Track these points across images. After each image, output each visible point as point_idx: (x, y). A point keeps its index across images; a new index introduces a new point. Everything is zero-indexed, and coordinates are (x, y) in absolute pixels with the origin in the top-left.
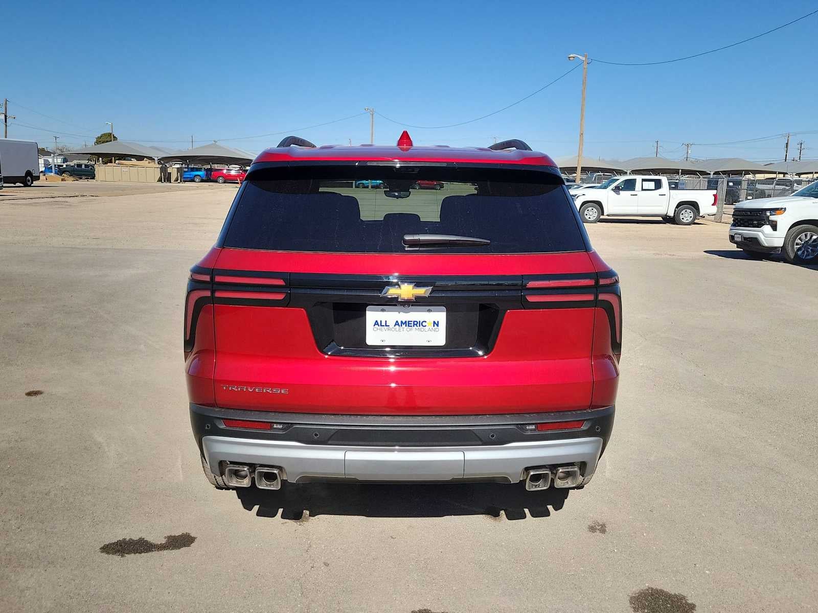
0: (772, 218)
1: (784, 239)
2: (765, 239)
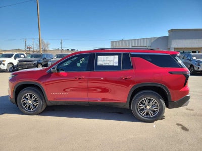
0: (3, 63)
1: (7, 67)
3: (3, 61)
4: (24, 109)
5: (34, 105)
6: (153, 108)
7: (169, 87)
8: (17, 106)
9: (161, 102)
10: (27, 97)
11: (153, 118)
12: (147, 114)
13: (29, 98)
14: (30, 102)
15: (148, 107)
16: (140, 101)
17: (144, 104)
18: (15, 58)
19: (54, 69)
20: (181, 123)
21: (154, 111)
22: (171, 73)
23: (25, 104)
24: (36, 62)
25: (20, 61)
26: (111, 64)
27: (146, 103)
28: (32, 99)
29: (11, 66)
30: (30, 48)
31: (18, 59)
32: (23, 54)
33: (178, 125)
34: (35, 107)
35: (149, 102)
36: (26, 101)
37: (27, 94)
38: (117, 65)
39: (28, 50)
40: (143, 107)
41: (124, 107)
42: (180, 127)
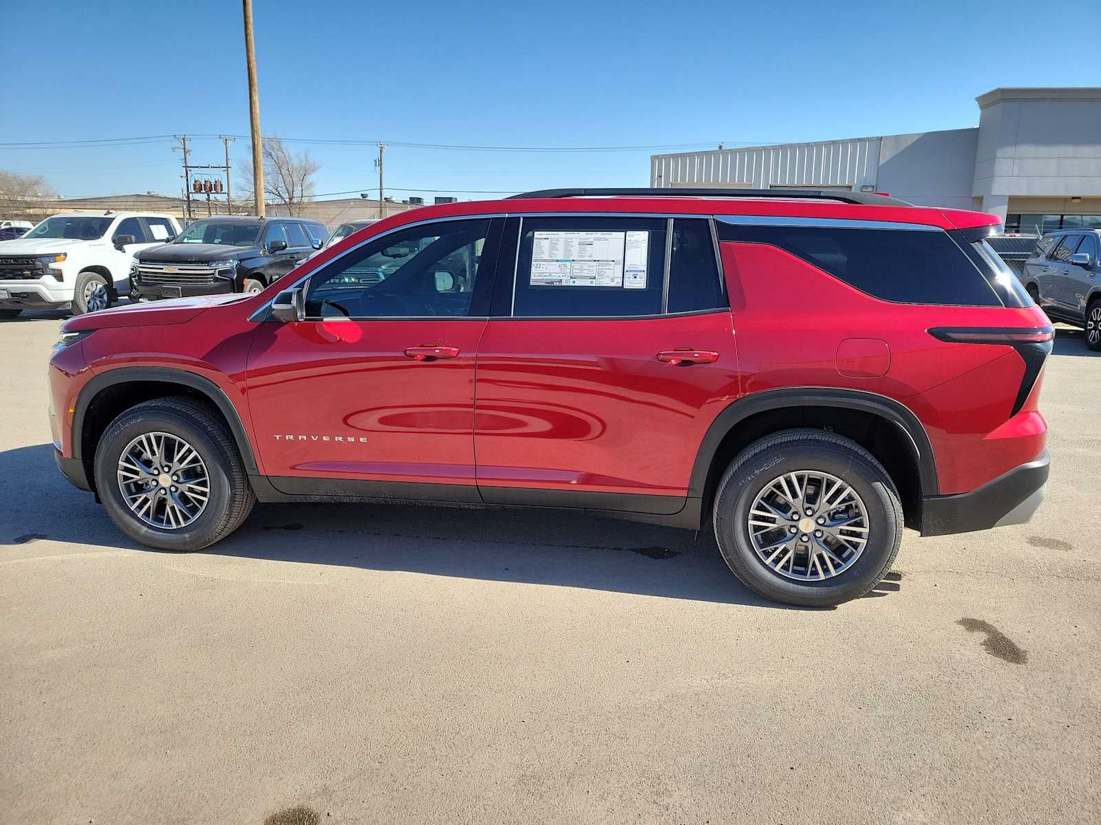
0: (53, 265)
1: (74, 291)
2: (50, 293)
3: (53, 257)
4: (133, 515)
5: (184, 499)
6: (836, 533)
7: (931, 416)
8: (98, 500)
9: (878, 498)
10: (147, 455)
11: (829, 582)
12: (802, 560)
13: (158, 457)
14: (165, 480)
15: (807, 525)
16: (764, 492)
17: (784, 508)
18: (119, 243)
19: (286, 299)
20: (990, 618)
21: (838, 550)
22: (940, 335)
23: (140, 488)
24: (231, 264)
25: (143, 258)
26: (609, 278)
27: (798, 504)
28: (176, 465)
29: (98, 285)
30: (209, 188)
31: (132, 249)
32: (165, 222)
33: (972, 625)
34: (194, 510)
35: (811, 499)
36: (142, 476)
37: (148, 438)
38: (640, 283)
39: (202, 197)
40: (780, 521)
41: (674, 522)
42: (983, 636)
